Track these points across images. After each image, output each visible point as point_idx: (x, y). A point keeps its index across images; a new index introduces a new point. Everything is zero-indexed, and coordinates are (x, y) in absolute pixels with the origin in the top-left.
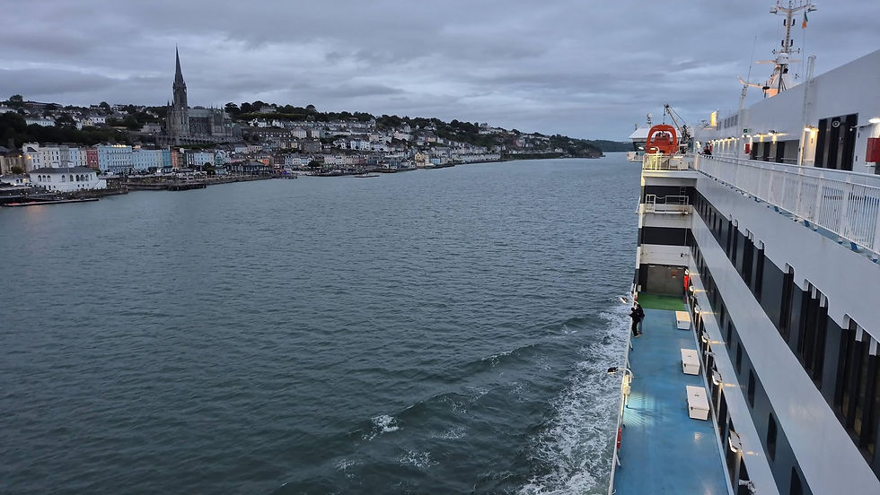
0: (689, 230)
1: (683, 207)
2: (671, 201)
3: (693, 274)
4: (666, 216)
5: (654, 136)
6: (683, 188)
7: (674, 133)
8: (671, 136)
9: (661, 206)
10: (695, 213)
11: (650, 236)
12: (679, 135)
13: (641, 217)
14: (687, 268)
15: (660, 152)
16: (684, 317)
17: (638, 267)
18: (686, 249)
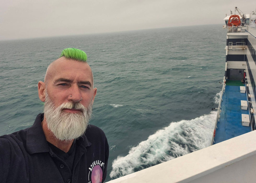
0: (246, 55)
1: (243, 46)
2: (238, 44)
3: (247, 71)
4: (236, 50)
5: (231, 19)
6: (243, 39)
7: (239, 17)
8: (238, 18)
9: (234, 46)
10: (248, 49)
11: (230, 58)
12: (241, 18)
13: (227, 51)
14: (245, 70)
15: (234, 25)
16: (243, 89)
17: (226, 70)
18: (245, 63)
